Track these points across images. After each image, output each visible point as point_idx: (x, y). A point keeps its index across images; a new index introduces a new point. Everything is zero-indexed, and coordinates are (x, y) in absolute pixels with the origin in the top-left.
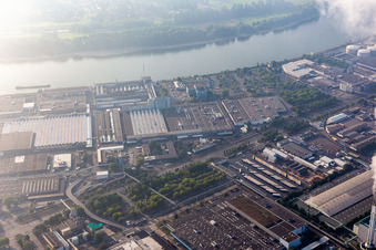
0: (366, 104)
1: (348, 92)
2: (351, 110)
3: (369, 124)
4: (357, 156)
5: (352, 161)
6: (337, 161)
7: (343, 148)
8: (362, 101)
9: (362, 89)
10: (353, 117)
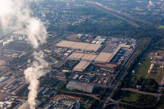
0: (14, 70)
1: (4, 65)
2: (7, 74)
3: (19, 79)
4: (16, 97)
5: (14, 100)
6: (7, 102)
7: (8, 95)
8: (12, 68)
9: (10, 62)
10: (9, 77)
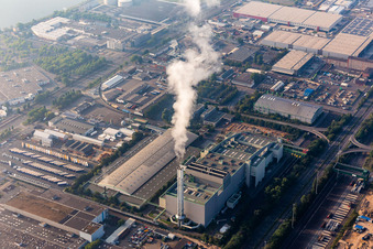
0: (141, 61)
1: (118, 50)
2: (126, 70)
3: (150, 83)
4: (144, 121)
5: (140, 128)
6: (124, 131)
7: (127, 115)
8: (136, 57)
9: (133, 44)
10: (130, 78)
